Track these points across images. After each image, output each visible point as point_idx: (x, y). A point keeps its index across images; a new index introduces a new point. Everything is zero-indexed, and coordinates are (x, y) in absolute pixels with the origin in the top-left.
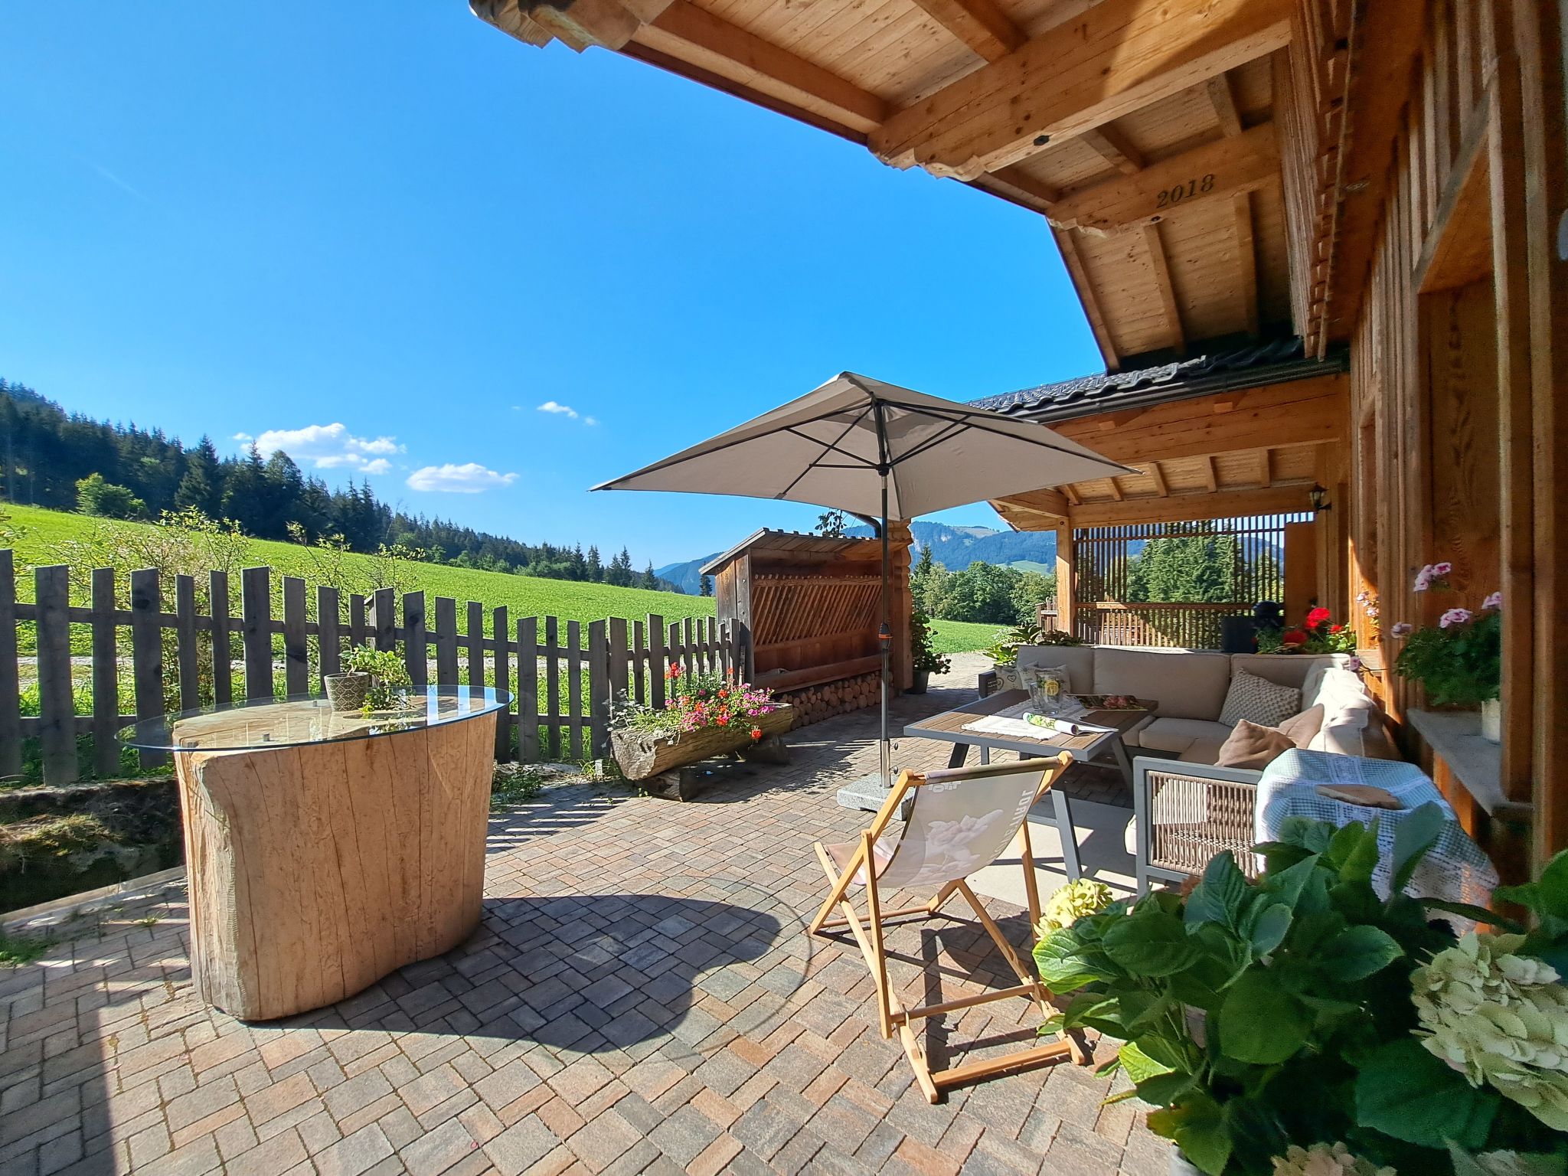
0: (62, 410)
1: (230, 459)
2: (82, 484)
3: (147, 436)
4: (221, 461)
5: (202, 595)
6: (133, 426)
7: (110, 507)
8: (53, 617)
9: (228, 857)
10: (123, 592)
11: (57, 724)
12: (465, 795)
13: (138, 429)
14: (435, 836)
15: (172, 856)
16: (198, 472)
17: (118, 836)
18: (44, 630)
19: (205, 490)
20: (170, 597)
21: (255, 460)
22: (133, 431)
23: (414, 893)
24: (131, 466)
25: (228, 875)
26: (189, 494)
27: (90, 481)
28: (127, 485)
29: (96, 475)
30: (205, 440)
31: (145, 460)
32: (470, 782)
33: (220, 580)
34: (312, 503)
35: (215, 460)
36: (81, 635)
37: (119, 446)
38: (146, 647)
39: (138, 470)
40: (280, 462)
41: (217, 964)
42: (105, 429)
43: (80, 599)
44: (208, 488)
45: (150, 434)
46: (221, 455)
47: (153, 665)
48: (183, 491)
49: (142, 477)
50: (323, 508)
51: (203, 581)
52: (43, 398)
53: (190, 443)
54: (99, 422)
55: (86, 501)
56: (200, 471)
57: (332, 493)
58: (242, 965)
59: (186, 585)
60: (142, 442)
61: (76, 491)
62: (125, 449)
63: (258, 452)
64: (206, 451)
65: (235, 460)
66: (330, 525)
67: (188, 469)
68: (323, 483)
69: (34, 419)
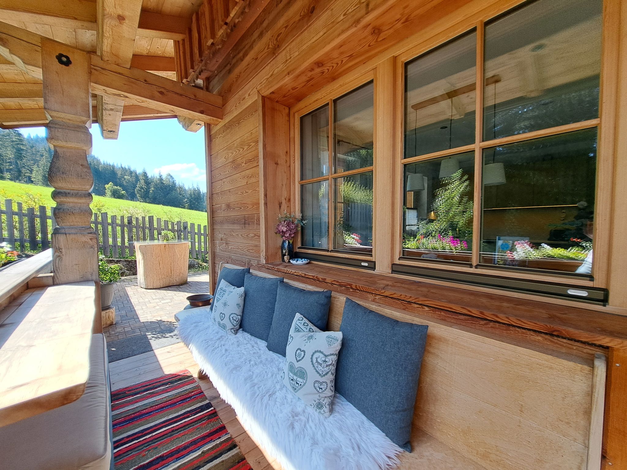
0: (100, 160)
1: (153, 176)
2: (107, 186)
3: (126, 169)
4: (150, 177)
5: (140, 221)
6: (121, 165)
7: (116, 195)
8: (114, 225)
9: (143, 261)
10: (126, 221)
11: (115, 246)
12: (182, 257)
13: (123, 166)
14: (176, 264)
15: (135, 274)
16: (142, 182)
17: (126, 269)
18: (112, 227)
19: (145, 188)
20: (134, 222)
21: (160, 176)
22: (122, 167)
23: (173, 273)
24: (121, 179)
25: (143, 264)
26: (140, 189)
27: (109, 185)
28: (120, 186)
29: (111, 183)
30: (144, 170)
31: (126, 177)
32: (183, 255)
33: (144, 218)
34: (180, 192)
35: (147, 177)
36: (119, 229)
37: (118, 172)
38: (130, 231)
39: (123, 181)
40: (169, 177)
41: (142, 280)
42: (113, 167)
43: (119, 222)
44: (145, 187)
45: (127, 168)
46: (150, 175)
47: (131, 236)
48: (138, 188)
49: (125, 183)
50: (183, 194)
51: (140, 218)
52: (94, 156)
53: (139, 171)
54: (111, 164)
55: (108, 193)
56: (143, 181)
57: (187, 188)
58: (145, 279)
59: (137, 219)
60: (125, 170)
61: (105, 189)
62: (119, 173)
63: (161, 174)
64: (145, 174)
65: (154, 176)
66: (186, 200)
67: (139, 180)
68: (183, 184)
69: (92, 164)
